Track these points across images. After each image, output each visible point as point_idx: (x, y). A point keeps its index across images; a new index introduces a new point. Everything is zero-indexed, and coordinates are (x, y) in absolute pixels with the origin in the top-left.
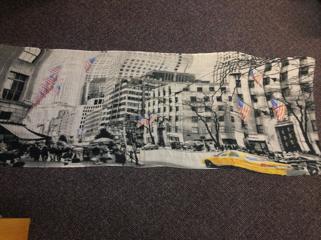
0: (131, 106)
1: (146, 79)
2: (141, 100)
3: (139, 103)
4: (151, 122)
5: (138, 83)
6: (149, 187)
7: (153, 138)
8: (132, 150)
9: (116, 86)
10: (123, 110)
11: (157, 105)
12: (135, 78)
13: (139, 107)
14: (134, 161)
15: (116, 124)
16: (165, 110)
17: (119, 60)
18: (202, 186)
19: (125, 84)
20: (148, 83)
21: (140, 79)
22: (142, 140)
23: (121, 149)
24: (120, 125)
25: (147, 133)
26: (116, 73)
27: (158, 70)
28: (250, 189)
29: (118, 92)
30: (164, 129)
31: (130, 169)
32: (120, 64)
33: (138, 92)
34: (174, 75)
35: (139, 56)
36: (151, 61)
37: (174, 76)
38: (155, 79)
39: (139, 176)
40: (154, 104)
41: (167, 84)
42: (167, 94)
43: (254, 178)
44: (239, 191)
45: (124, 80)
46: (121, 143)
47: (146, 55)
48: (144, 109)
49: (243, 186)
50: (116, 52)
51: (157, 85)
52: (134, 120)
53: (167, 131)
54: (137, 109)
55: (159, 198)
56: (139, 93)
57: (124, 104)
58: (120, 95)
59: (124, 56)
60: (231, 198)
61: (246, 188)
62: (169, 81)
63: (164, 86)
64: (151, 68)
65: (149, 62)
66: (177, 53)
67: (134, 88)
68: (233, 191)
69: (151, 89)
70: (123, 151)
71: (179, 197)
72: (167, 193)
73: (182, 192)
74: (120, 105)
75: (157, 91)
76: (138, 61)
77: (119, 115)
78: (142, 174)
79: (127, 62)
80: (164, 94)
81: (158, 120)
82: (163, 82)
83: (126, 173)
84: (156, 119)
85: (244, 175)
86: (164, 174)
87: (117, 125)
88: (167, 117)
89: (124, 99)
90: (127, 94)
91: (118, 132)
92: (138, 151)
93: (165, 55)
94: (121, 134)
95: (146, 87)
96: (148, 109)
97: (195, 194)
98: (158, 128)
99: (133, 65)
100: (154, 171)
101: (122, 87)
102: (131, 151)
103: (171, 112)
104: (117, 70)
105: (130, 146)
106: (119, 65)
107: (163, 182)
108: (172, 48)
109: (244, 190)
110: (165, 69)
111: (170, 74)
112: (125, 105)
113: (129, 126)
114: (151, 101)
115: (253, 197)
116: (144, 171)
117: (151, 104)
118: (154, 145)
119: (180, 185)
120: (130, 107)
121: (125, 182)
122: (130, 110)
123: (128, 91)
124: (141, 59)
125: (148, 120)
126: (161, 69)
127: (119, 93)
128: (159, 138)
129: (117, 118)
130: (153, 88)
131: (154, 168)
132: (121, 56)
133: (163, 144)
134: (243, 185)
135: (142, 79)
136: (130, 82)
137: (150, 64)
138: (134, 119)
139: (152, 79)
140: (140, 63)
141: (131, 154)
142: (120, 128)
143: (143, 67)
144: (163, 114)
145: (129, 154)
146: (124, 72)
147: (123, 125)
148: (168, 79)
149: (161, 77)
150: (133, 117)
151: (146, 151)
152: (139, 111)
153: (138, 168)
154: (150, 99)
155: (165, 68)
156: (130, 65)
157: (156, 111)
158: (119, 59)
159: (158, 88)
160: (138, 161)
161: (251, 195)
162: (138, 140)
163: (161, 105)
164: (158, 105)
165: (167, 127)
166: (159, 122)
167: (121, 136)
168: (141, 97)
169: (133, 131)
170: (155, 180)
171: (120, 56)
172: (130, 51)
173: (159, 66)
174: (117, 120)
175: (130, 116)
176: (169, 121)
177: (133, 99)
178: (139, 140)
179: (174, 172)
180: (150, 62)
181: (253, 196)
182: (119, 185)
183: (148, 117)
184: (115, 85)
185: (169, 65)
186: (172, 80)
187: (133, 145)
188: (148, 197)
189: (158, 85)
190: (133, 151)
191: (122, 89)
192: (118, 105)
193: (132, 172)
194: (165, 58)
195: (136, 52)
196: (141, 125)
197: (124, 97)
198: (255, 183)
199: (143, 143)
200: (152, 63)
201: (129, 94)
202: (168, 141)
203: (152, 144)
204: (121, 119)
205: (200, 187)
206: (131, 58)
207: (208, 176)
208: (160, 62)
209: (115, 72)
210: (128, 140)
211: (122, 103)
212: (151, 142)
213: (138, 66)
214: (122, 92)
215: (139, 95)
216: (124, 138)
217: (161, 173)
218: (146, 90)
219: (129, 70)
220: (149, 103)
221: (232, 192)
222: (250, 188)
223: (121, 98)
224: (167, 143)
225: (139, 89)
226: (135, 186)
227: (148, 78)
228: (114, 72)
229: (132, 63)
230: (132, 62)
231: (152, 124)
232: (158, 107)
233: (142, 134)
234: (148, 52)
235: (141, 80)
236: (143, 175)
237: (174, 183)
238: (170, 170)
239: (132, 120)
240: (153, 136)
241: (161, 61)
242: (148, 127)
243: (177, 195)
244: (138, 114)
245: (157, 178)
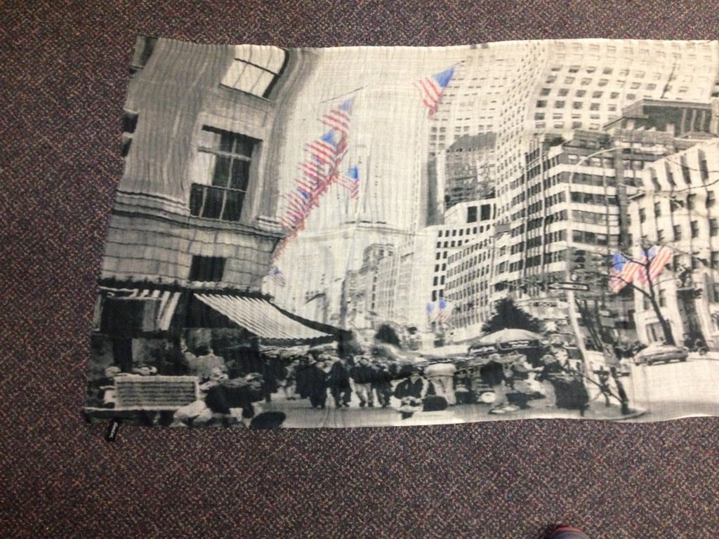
0: (583, 222)
1: (624, 130)
2: (615, 201)
3: (608, 210)
4: (654, 270)
5: (598, 145)
6: (669, 483)
7: (666, 325)
8: (604, 365)
9: (530, 157)
10: (561, 235)
11: (667, 216)
12: (587, 130)
13: (611, 223)
14: (615, 401)
15: (544, 282)
16: (694, 233)
17: (529, 73)
19: (556, 151)
20: (631, 143)
21: (604, 132)
22: (630, 332)
23: (567, 363)
24: (556, 285)
25: (646, 308)
26: (525, 117)
27: (659, 99)
29: (536, 178)
30: (697, 293)
31: (603, 427)
32: (535, 84)
33: (601, 177)
34: (713, 115)
35: (592, 53)
36: (631, 68)
37: (714, 117)
38: (653, 129)
39: (637, 449)
40: (657, 213)
41: (692, 145)
42: (696, 176)
45: (551, 139)
46: (566, 343)
47: (615, 50)
48: (627, 230)
50: (518, 45)
51: (659, 149)
52: (600, 269)
53: (710, 301)
54: (603, 230)
55: (705, 516)
56: (604, 179)
57: (562, 216)
58: (545, 189)
59: (544, 56)
62: (697, 133)
63: (682, 153)
64: (634, 92)
65: (627, 74)
66: (711, 39)
67: (588, 163)
69: (643, 162)
70: (575, 369)
74: (550, 219)
75: (664, 170)
76: (589, 72)
77: (550, 254)
78: (643, 442)
79: (556, 77)
80: (688, 180)
81: (676, 265)
82: (677, 139)
83: (596, 442)
84: (671, 261)
86: (714, 439)
87: (546, 286)
88: (704, 255)
89: (560, 201)
90: (566, 185)
91: (551, 309)
92: (623, 368)
93: (674, 46)
94: (562, 316)
95: (626, 156)
96: (641, 231)
98: (678, 292)
99: (576, 86)
100: (681, 431)
101: (549, 161)
102: (602, 368)
103: (714, 238)
104: (526, 106)
105: (597, 352)
106: (532, 89)
107: (711, 467)
108: (694, 24)
110: (681, 95)
111: (699, 112)
112: (566, 219)
113: (585, 288)
114: (647, 203)
116: (651, 434)
117: (650, 213)
118: (671, 348)
120: (582, 227)
121: (594, 469)
122: (584, 236)
123: (569, 173)
124: (600, 67)
125: (643, 268)
126: (667, 95)
127: (541, 181)
128: (685, 323)
129: (545, 263)
130: (647, 161)
131: (682, 423)
132: (535, 59)
133: (700, 344)
135: (611, 132)
136: (571, 144)
137: (631, 78)
138: (597, 266)
139: (641, 129)
140: (597, 76)
141: (603, 381)
142: (557, 294)
143: (607, 90)
144: (691, 246)
145: (596, 378)
146: (549, 111)
147: (566, 286)
148: (692, 129)
149: (671, 123)
150: (595, 259)
151: (649, 369)
152: (611, 238)
153: (630, 424)
154: (643, 196)
155: (681, 91)
156: (567, 87)
157: (668, 235)
158: (528, 67)
159: (663, 160)
160: (627, 400)
162: (619, 334)
163: (679, 215)
164: (672, 216)
165: (708, 287)
166: (680, 273)
167: (565, 322)
168: (611, 191)
169: (600, 303)
170: (686, 461)
171: (531, 57)
172: (562, 40)
173: (661, 85)
174: (546, 270)
175: (584, 257)
176: (712, 267)
177: (589, 198)
178: (623, 332)
180: (630, 72)
182: (578, 480)
183: (642, 258)
184: (527, 157)
185: (691, 81)
186: (707, 131)
187: (606, 351)
188: (671, 515)
189: (665, 150)
190: (607, 369)
191: (549, 167)
192: (543, 223)
193: (613, 438)
194: (676, 56)
195: (580, 41)
196: (624, 284)
197: (559, 194)
199: (638, 343)
200: (637, 76)
201: (574, 182)
202: (714, 334)
203: (665, 344)
204: (556, 267)
206: (568, 62)
208: (661, 71)
209: (522, 113)
210: (589, 335)
211: (556, 213)
212: (662, 339)
213: (593, 87)
214: (549, 179)
215: (605, 185)
216: (572, 328)
217: (703, 436)
218: (626, 167)
219: (563, 102)
220: (641, 211)
223: (550, 197)
224: (714, 339)
225: (605, 166)
226: (627, 481)
227: (630, 126)
228: (519, 112)
229: (574, 78)
230: (573, 75)
231: (658, 279)
232: (672, 221)
233: (631, 313)
234: (620, 38)
235: (607, 136)
236: (648, 445)
239: (593, 269)
240: (665, 318)
241: (663, 67)
242: (647, 290)
244: (609, 247)
245: (692, 453)
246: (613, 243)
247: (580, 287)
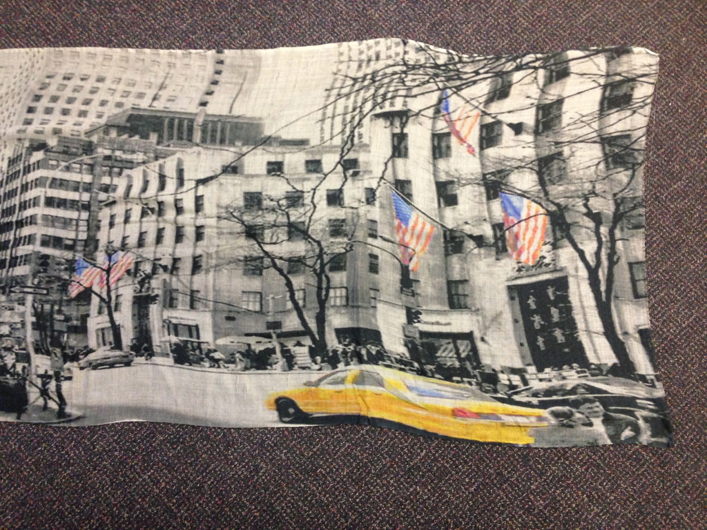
0: (53, 226)
1: (107, 138)
2: (87, 207)
3: (79, 216)
4: (114, 276)
5: (80, 151)
6: (92, 488)
7: (116, 329)
8: (48, 369)
9: (12, 162)
10: (30, 239)
11: (136, 222)
12: (70, 136)
13: (80, 229)
14: (53, 405)
15: (6, 285)
16: (159, 239)
17: (24, 80)
18: (260, 484)
19: (38, 156)
20: (113, 150)
21: (87, 139)
22: (80, 337)
23: (14, 366)
24: (17, 289)
25: (100, 312)
26: (14, 122)
27: (147, 107)
28: (411, 490)
29: (15, 182)
30: (153, 299)
31: (38, 430)
32: (28, 91)
33: (79, 183)
34: (195, 124)
35: (87, 61)
36: (124, 77)
37: (195, 127)
38: (137, 137)
39: (67, 453)
40: (127, 220)
41: (173, 153)
42: (171, 185)
43: (426, 454)
44: (378, 498)
45: (35, 144)
46: (17, 347)
47: (111, 59)
48: (95, 236)
49: (392, 481)
50: (19, 53)
51: (139, 157)
52: (62, 274)
53: (164, 306)
54: (72, 235)
55: (124, 523)
56: (82, 184)
57: (32, 221)
58: (21, 193)
59: (42, 63)
60: (350, 521)
61: (401, 488)
62: (179, 141)
63: (161, 161)
64: (124, 100)
65: (119, 83)
66: (209, 48)
67: (68, 169)
68: (357, 498)
69: (121, 169)
70: (21, 372)
71: (186, 519)
72: (149, 507)
73: (197, 502)
74: (20, 224)
75: (141, 177)
76: (82, 79)
77: (17, 258)
78: (74, 446)
79: (49, 84)
80: (162, 187)
81: (137, 270)
82: (159, 147)
83: (27, 445)
84: (132, 267)
85: (398, 447)
86: (145, 445)
87: (7, 290)
88: (167, 261)
89: (34, 206)
90: (43, 190)
91: (8, 313)
92: (66, 372)
93: (170, 55)
94: (17, 319)
95: (106, 162)
96: (109, 237)
97: (237, 510)
98: (135, 297)
99: (68, 93)
100: (114, 436)
101: (29, 166)
102: (46, 371)
103: (179, 245)
104: (17, 114)
105: (45, 356)
106: (24, 95)
107: (138, 473)
108: (194, 33)
109: (394, 495)
110: (169, 105)
111: (181, 121)
112: (36, 224)
113: (45, 292)
114: (119, 210)
115: (418, 517)
116: (83, 438)
117: (119, 220)
118: (118, 353)
119: (191, 481)
120: (51, 232)
121: (21, 472)
122: (52, 241)
123: (47, 178)
124: (94, 74)
125: (104, 273)
126: (155, 104)
127: (19, 185)
128: (136, 328)
129: (10, 267)
130: (126, 168)
131: (115, 428)
132: (33, 66)
133: (146, 349)
134: (392, 478)
135: (95, 139)
136: (54, 150)
137: (121, 87)
138: (60, 270)
139: (125, 136)
140: (88, 85)
141: (44, 384)
142: (16, 298)
143: (97, 98)
144: (155, 253)
145: (39, 382)
146: (38, 117)
147: (26, 290)
148: (175, 137)
149: (154, 131)
150: (59, 264)
151: (93, 373)
152: (79, 243)
153: (64, 428)
154: (114, 202)
155: (169, 100)
156: (58, 93)
157: (133, 240)
158: (25, 74)
159: (142, 168)
160: (65, 404)
161: (415, 511)
162: (68, 338)
163: (148, 222)
164: (141, 222)
165: (165, 293)
166: (140, 279)
167: (19, 326)
168: (86, 197)
169: (56, 308)
170: (113, 466)
171: (29, 64)
172: (61, 49)
173: (150, 93)
174: (10, 274)
175: (49, 261)
176: (172, 273)
177: (62, 203)
178: (73, 336)
179: (175, 437)
180: (122, 81)
181: (421, 514)
182: (5, 481)
183: (105, 263)
184: (9, 161)
185: (181, 90)
186: (190, 140)
187: (53, 355)
188: (90, 521)
189: (145, 158)
190: (51, 373)
191: (29, 172)
192: (14, 227)
193: (45, 442)
194: (170, 65)
195: (78, 49)
196: (81, 289)
197: (35, 198)
198: (429, 471)
199: (86, 347)
200: (129, 85)
201: (51, 187)
202: (163, 339)
203: (112, 348)
204: (20, 271)
205: (254, 487)
206: (63, 71)
207: (281, 452)
208: (153, 80)
209: (12, 118)
210: (38, 338)
211: (27, 218)
212: (111, 344)
213: (81, 96)
214: (27, 183)
215: (81, 190)
216: (26, 332)
217: (135, 441)
218: (104, 173)
219: (52, 109)
220: (112, 217)
221: (354, 501)
222: (411, 486)
223: (25, 202)
224: (162, 345)
225: (84, 172)
226: (52, 484)
227: (113, 134)
228: (9, 117)
229: (66, 86)
230: (66, 82)
231: (117, 284)
232: (141, 227)
233: (84, 318)
234: (119, 47)
235: (90, 144)
236: (78, 450)
237: (173, 475)
238: (166, 433)
239: (55, 274)
240: (117, 323)
241: (156, 76)
242: (104, 295)
243: (179, 511)
244: (75, 251)
245: (121, 458)
246: (79, 248)
247: (40, 291)
